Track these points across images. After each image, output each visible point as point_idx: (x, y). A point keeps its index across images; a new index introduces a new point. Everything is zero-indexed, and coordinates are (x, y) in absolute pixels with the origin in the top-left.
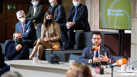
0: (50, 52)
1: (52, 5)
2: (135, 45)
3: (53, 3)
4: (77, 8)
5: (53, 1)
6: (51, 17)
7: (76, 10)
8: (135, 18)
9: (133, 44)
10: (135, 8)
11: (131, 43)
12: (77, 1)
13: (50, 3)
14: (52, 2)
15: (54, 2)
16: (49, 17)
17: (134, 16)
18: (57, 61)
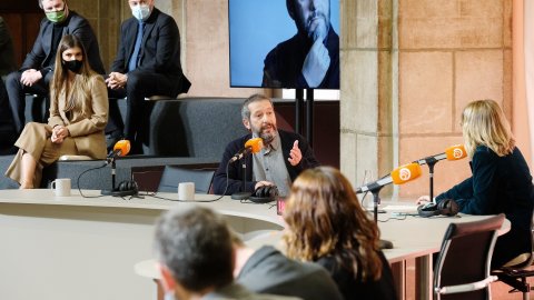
0: (109, 161)
1: (52, 16)
2: (356, 133)
3: (54, 10)
4: (144, 25)
5: (55, 3)
6: (77, 55)
7: (140, 30)
8: (353, 52)
9: (347, 131)
10: (352, 21)
11: (341, 128)
12: (141, 3)
13: (46, 11)
14: (51, 8)
15: (57, 6)
16: (69, 55)
17: (351, 45)
18: (132, 188)
